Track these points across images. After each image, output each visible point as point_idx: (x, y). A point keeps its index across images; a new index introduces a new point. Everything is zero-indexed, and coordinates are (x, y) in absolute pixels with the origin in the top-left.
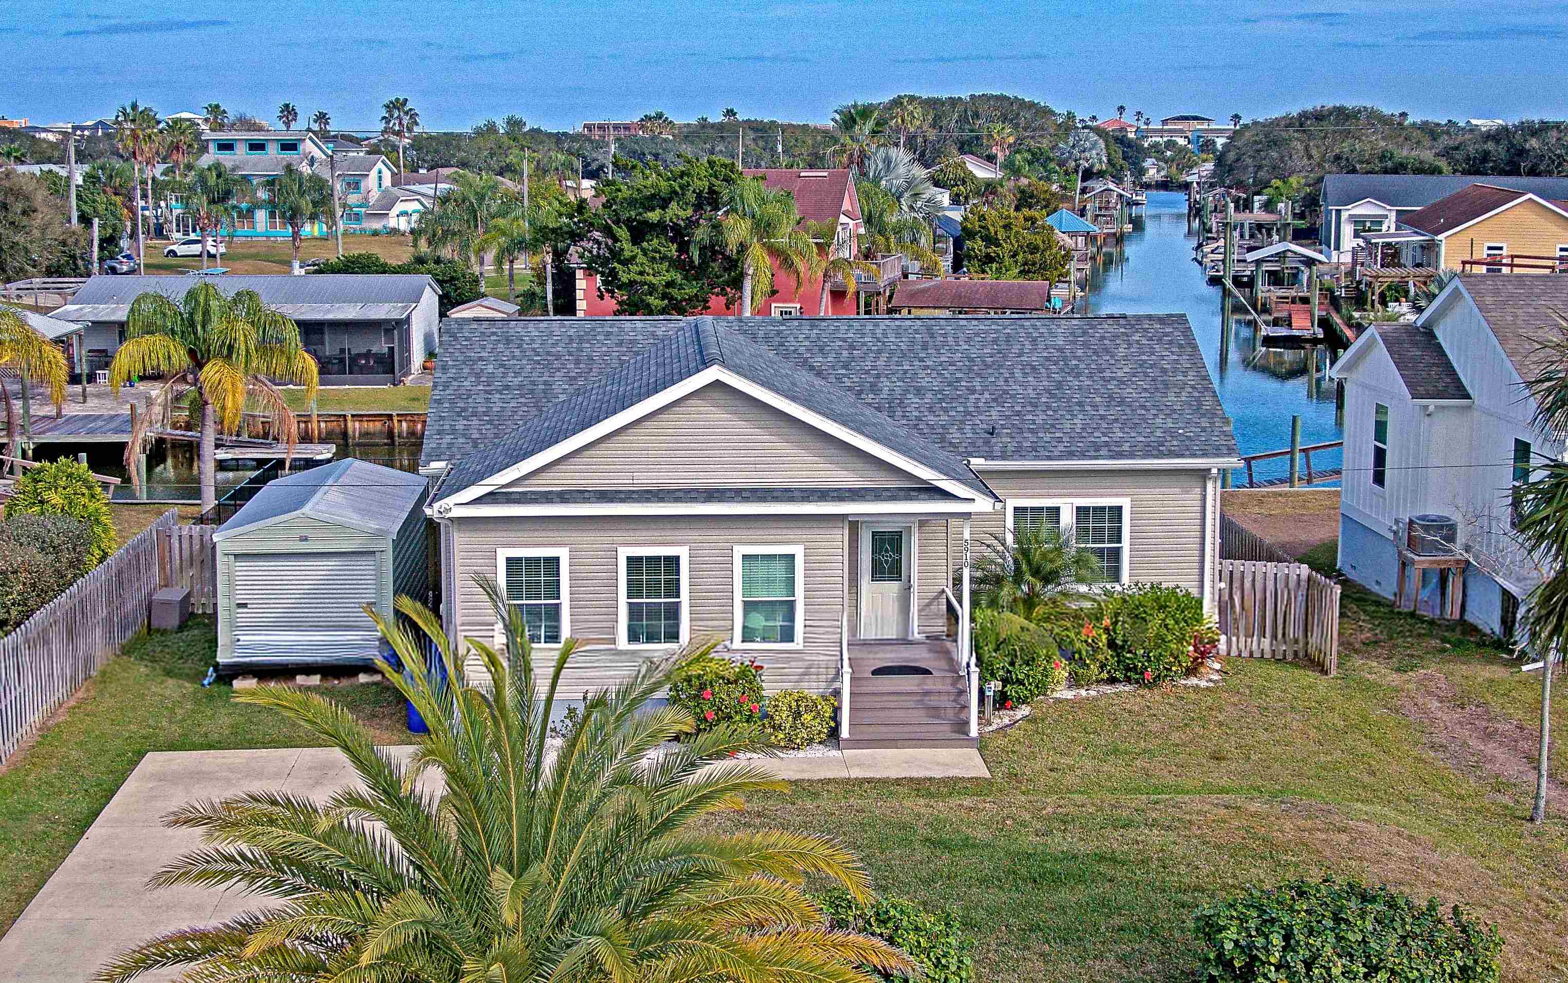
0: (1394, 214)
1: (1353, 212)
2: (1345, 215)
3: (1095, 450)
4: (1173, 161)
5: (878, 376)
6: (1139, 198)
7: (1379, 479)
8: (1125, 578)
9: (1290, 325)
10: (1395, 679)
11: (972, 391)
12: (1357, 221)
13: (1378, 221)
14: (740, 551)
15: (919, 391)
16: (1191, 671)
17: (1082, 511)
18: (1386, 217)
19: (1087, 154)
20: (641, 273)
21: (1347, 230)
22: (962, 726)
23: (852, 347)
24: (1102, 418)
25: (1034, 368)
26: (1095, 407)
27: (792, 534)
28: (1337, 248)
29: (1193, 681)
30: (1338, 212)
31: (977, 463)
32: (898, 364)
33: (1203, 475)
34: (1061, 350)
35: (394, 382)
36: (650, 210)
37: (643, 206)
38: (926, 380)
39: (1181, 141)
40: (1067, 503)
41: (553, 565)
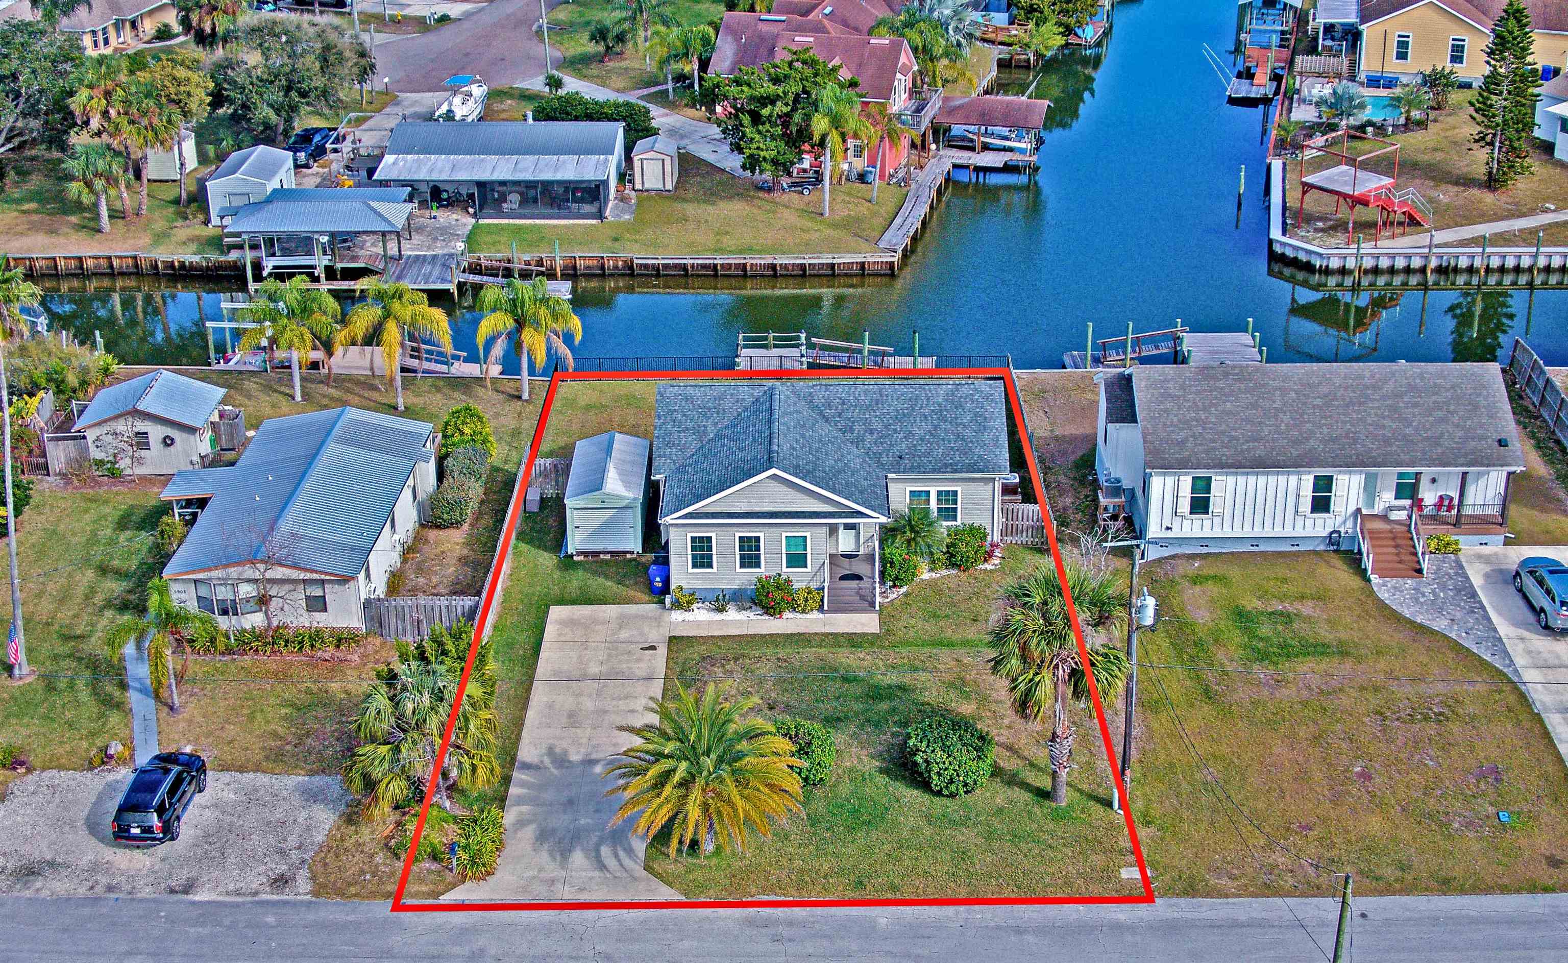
3: (944, 468)
5: (853, 422)
7: (1106, 442)
8: (958, 519)
9: (1252, 79)
11: (895, 431)
14: (784, 535)
15: (871, 432)
17: (939, 493)
22: (873, 604)
23: (844, 403)
24: (952, 448)
25: (926, 417)
26: (949, 441)
27: (804, 529)
29: (984, 566)
31: (892, 476)
32: (864, 414)
33: (992, 479)
34: (940, 405)
35: (600, 216)
36: (764, 106)
37: (759, 101)
38: (877, 425)
40: (933, 489)
41: (709, 539)
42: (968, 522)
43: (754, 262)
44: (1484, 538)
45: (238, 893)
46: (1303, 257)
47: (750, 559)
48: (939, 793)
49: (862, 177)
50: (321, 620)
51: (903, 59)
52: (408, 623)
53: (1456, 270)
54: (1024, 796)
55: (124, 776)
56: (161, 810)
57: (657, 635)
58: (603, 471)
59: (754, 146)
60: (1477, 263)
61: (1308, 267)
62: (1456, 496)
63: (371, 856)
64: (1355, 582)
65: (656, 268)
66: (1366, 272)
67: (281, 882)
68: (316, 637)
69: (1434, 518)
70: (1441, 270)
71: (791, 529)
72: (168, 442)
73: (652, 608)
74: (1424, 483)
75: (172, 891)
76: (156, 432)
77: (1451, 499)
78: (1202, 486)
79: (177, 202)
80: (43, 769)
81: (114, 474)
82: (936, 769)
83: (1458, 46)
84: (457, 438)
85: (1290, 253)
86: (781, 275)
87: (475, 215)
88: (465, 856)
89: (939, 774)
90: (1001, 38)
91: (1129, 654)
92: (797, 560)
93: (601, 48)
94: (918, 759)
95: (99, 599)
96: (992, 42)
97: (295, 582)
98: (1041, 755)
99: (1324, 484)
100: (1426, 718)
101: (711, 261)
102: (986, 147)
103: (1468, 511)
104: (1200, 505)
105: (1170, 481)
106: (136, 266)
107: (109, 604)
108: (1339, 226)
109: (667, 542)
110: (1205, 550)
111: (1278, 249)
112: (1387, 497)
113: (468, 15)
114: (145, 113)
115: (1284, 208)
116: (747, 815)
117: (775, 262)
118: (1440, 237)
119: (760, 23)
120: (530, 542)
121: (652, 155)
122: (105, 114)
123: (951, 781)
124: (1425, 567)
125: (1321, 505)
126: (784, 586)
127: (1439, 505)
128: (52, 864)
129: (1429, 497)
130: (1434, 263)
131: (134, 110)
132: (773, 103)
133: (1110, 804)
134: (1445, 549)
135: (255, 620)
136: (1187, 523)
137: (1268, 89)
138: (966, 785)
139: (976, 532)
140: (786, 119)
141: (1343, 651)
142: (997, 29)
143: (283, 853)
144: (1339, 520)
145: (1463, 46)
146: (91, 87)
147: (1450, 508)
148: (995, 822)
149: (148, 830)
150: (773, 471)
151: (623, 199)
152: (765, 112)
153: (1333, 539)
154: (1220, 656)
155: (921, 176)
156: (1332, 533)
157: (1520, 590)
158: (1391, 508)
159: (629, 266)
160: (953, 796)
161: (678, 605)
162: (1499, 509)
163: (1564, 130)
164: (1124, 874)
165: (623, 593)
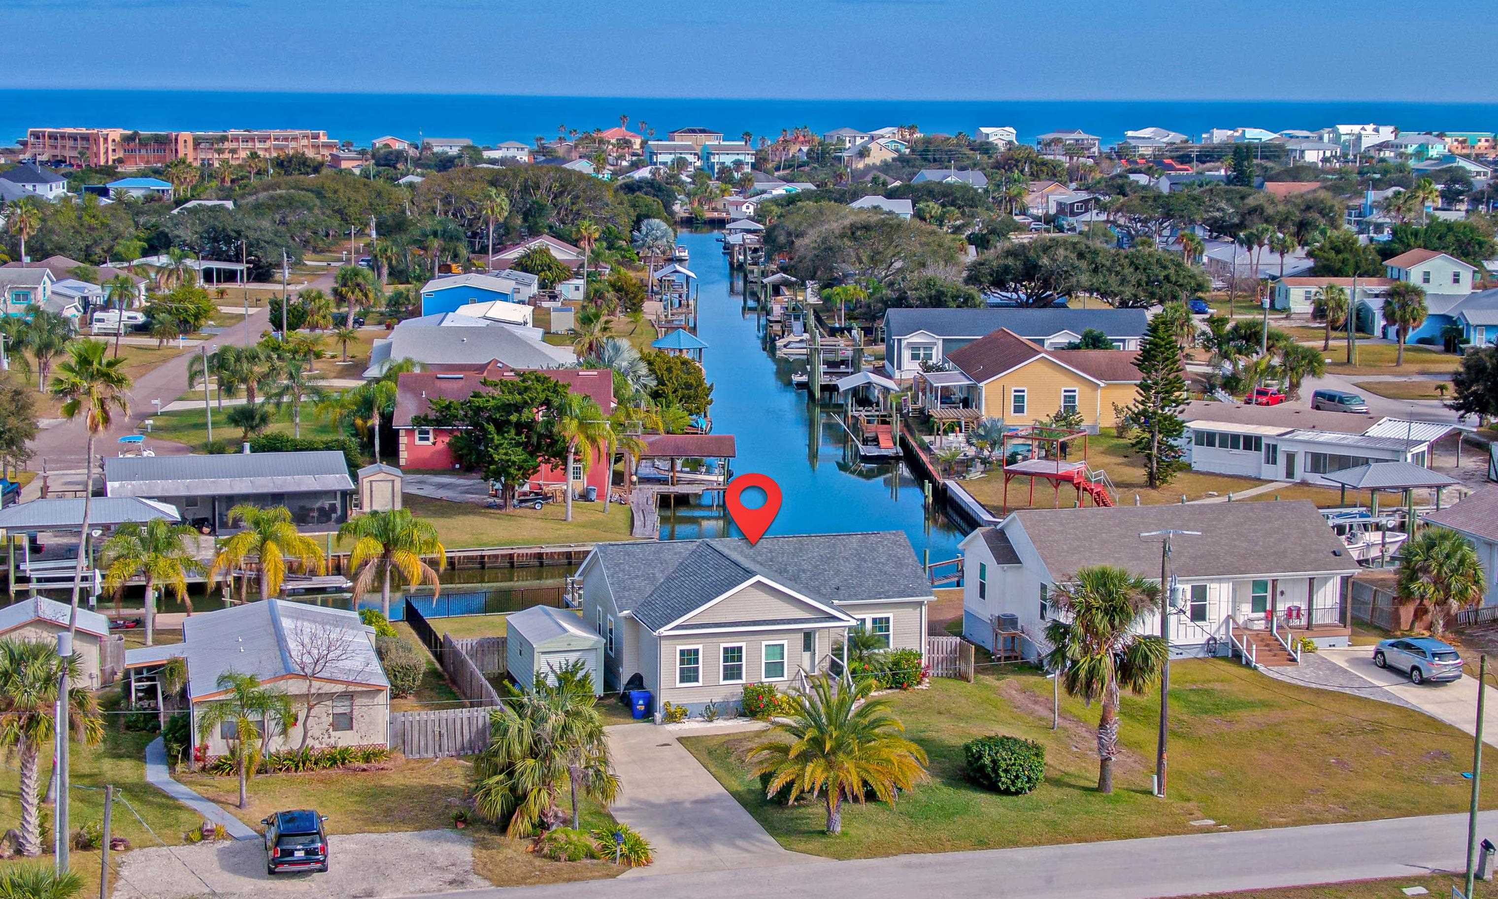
0: (941, 342)
1: (910, 341)
2: (904, 343)
3: (878, 595)
4: (695, 194)
6: (682, 254)
7: (982, 595)
8: (891, 646)
9: (878, 444)
10: (997, 683)
12: (914, 347)
13: (928, 347)
14: (764, 643)
16: (919, 683)
17: (874, 620)
18: (935, 344)
19: (659, 242)
20: (506, 454)
21: (906, 354)
24: (879, 580)
26: (875, 576)
27: (782, 636)
28: (899, 368)
29: (920, 687)
30: (899, 341)
31: (836, 602)
33: (921, 604)
36: (510, 413)
37: (504, 410)
39: (691, 158)
40: (869, 617)
41: (696, 652)
42: (901, 647)
43: (521, 551)
44: (1331, 640)
45: (423, 891)
47: (732, 673)
48: (1007, 792)
49: (585, 497)
50: (346, 739)
51: (611, 391)
52: (430, 738)
54: (1076, 792)
57: (661, 737)
59: (502, 451)
62: (1304, 607)
64: (1241, 672)
67: (456, 882)
69: (1289, 627)
71: (771, 637)
73: (643, 725)
74: (1274, 593)
77: (1299, 609)
80: (143, 848)
82: (1003, 765)
83: (1070, 397)
86: (548, 565)
87: (212, 534)
89: (1006, 771)
92: (775, 669)
99: (1200, 594)
101: (479, 553)
102: (679, 482)
103: (1316, 618)
112: (1246, 609)
115: (981, 505)
117: (542, 551)
119: (437, 381)
123: (1017, 777)
124: (1296, 658)
125: (1198, 613)
126: (766, 693)
127: (1290, 614)
129: (1280, 607)
133: (1151, 793)
134: (1307, 648)
137: (898, 450)
138: (1029, 779)
139: (913, 655)
140: (528, 426)
141: (1267, 705)
144: (1215, 627)
145: (1074, 397)
147: (1301, 615)
150: (757, 578)
153: (1211, 646)
156: (1209, 640)
157: (1386, 665)
158: (1253, 620)
160: (1017, 793)
161: (671, 717)
162: (1336, 615)
163: (1199, 443)
164: (1192, 823)
165: (614, 719)
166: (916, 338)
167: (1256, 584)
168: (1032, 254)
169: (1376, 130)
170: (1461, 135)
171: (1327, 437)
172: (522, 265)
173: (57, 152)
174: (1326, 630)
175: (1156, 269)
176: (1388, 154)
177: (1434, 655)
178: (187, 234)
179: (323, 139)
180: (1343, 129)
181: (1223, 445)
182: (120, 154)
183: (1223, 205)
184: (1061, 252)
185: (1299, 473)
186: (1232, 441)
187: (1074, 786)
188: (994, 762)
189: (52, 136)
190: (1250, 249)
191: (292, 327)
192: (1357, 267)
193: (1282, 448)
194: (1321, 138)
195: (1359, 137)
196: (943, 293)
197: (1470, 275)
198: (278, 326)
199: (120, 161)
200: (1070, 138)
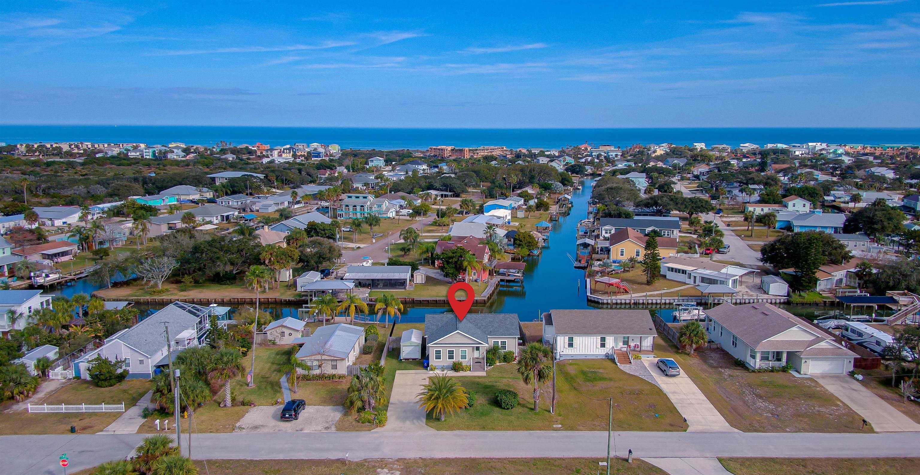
0: (614, 229)
2: (603, 229)
3: (504, 334)
5: (478, 323)
8: (506, 349)
9: (581, 262)
11: (489, 326)
12: (606, 230)
13: (610, 230)
14: (461, 349)
15: (483, 326)
16: (514, 361)
18: (612, 229)
21: (604, 232)
22: (484, 369)
23: (475, 319)
24: (504, 330)
25: (497, 322)
26: (504, 328)
27: (466, 348)
31: (488, 336)
32: (481, 321)
33: (515, 338)
34: (501, 319)
35: (405, 289)
36: (450, 259)
37: (448, 258)
38: (484, 324)
39: (603, 154)
40: (500, 341)
41: (440, 351)
42: (509, 350)
44: (648, 356)
45: (315, 431)
46: (596, 300)
47: (451, 357)
48: (504, 408)
49: (476, 281)
50: (334, 372)
51: (486, 251)
53: (639, 304)
54: (527, 409)
55: (282, 407)
56: (295, 411)
57: (425, 376)
58: (411, 337)
59: (447, 270)
60: (645, 301)
61: (598, 303)
62: (639, 344)
63: (352, 422)
64: (614, 365)
65: (420, 301)
66: (614, 304)
67: (327, 428)
68: (334, 376)
69: (634, 350)
70: (635, 304)
71: (463, 347)
72: (290, 334)
73: (424, 371)
74: (630, 340)
75: (297, 431)
76: (287, 332)
78: (571, 339)
79: (287, 286)
80: (259, 406)
81: (274, 344)
82: (503, 401)
83: (638, 252)
84: (369, 333)
85: (593, 299)
87: (370, 289)
88: (377, 421)
90: (512, 252)
91: (553, 367)
92: (464, 357)
93: (403, 253)
94: (498, 399)
95: (272, 369)
96: (509, 253)
97: (328, 360)
98: (532, 401)
99: (603, 339)
100: (634, 394)
101: (435, 299)
102: (509, 275)
103: (643, 348)
104: (571, 345)
105: (562, 338)
106: (276, 301)
107: (275, 371)
108: (606, 293)
109: (428, 355)
110: (573, 358)
111: (589, 298)
112: (621, 344)
113: (365, 247)
114: (282, 259)
115: (591, 289)
116: (454, 406)
118: (633, 295)
119: (447, 244)
120: (390, 357)
121: (419, 274)
122: (270, 259)
124: (632, 361)
125: (603, 345)
126: (460, 364)
127: (635, 347)
128: (262, 426)
129: (632, 344)
130: (633, 301)
131: (279, 258)
132: (452, 258)
133: (550, 412)
134: (637, 358)
135: (317, 372)
136: (567, 350)
137: (586, 265)
138: (511, 406)
139: (511, 353)
140: (456, 262)
141: (611, 380)
142: (511, 250)
143: (327, 422)
144: (608, 349)
146: (267, 252)
147: (638, 347)
148: (519, 415)
149: (291, 415)
150: (458, 331)
151: (410, 285)
152: (450, 261)
153: (607, 355)
154: (578, 380)
155: (492, 281)
156: (606, 353)
157: (659, 367)
158: (622, 348)
159: (413, 300)
160: (508, 409)
161: (431, 370)
162: (651, 347)
163: (669, 270)
164: (554, 426)
165: (416, 367)
166: (606, 227)
167: (624, 337)
168: (657, 199)
169: (821, 145)
170: (852, 146)
171: (708, 272)
172: (520, 195)
173: (435, 153)
174: (647, 352)
175: (699, 203)
176: (824, 152)
177: (670, 367)
178: (437, 185)
179: (505, 149)
180: (810, 144)
181: (676, 272)
182: (450, 154)
183: (741, 177)
184: (665, 199)
185: (697, 282)
186: (678, 271)
187: (527, 407)
188: (501, 399)
189: (434, 149)
190: (742, 193)
191: (442, 217)
192: (774, 200)
193: (693, 275)
194: (803, 147)
195: (815, 146)
196: (621, 213)
197: (809, 205)
198: (438, 217)
199: (450, 156)
200: (721, 147)
